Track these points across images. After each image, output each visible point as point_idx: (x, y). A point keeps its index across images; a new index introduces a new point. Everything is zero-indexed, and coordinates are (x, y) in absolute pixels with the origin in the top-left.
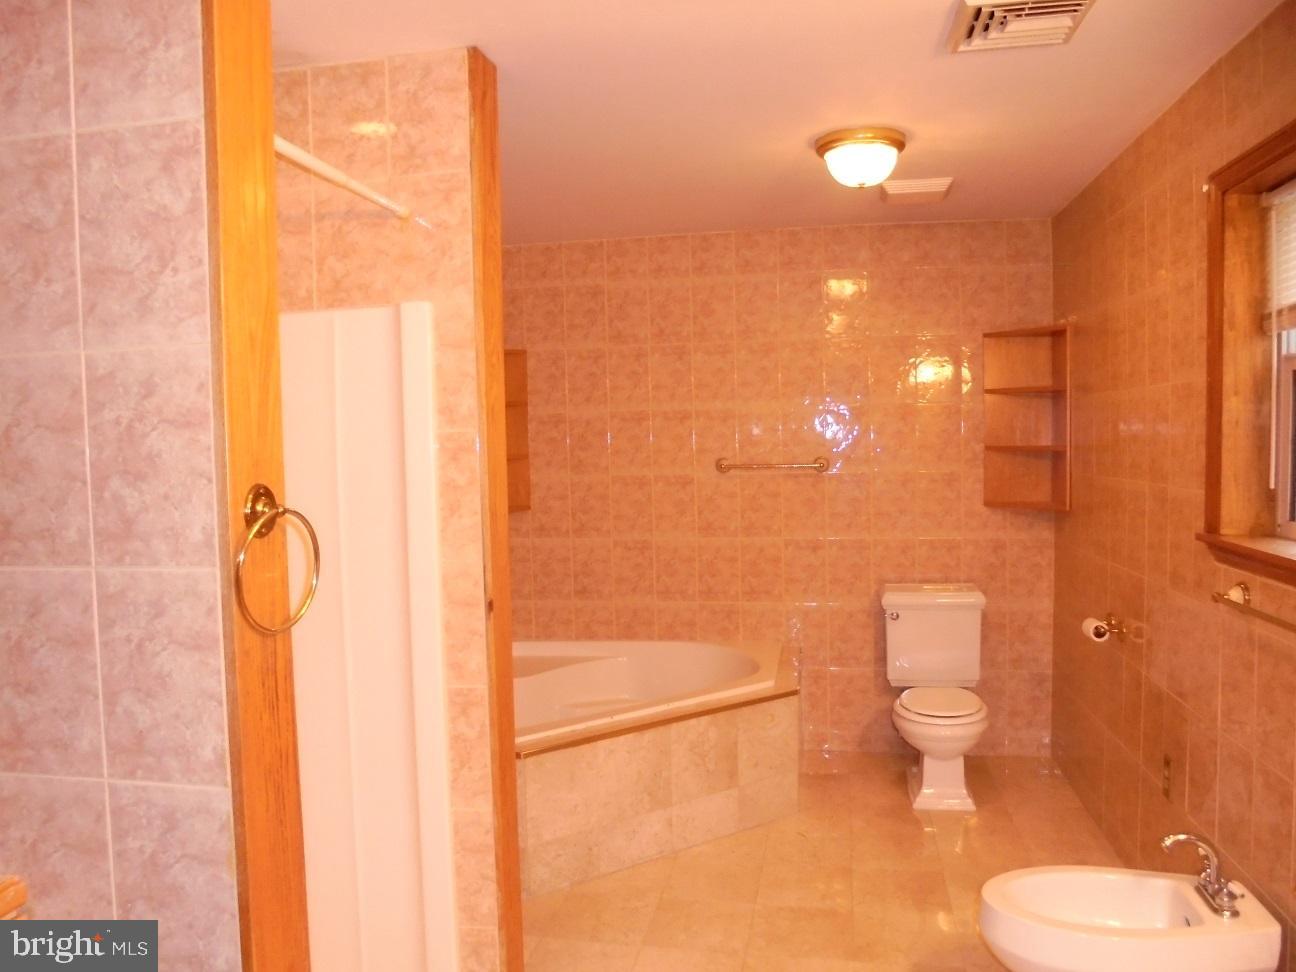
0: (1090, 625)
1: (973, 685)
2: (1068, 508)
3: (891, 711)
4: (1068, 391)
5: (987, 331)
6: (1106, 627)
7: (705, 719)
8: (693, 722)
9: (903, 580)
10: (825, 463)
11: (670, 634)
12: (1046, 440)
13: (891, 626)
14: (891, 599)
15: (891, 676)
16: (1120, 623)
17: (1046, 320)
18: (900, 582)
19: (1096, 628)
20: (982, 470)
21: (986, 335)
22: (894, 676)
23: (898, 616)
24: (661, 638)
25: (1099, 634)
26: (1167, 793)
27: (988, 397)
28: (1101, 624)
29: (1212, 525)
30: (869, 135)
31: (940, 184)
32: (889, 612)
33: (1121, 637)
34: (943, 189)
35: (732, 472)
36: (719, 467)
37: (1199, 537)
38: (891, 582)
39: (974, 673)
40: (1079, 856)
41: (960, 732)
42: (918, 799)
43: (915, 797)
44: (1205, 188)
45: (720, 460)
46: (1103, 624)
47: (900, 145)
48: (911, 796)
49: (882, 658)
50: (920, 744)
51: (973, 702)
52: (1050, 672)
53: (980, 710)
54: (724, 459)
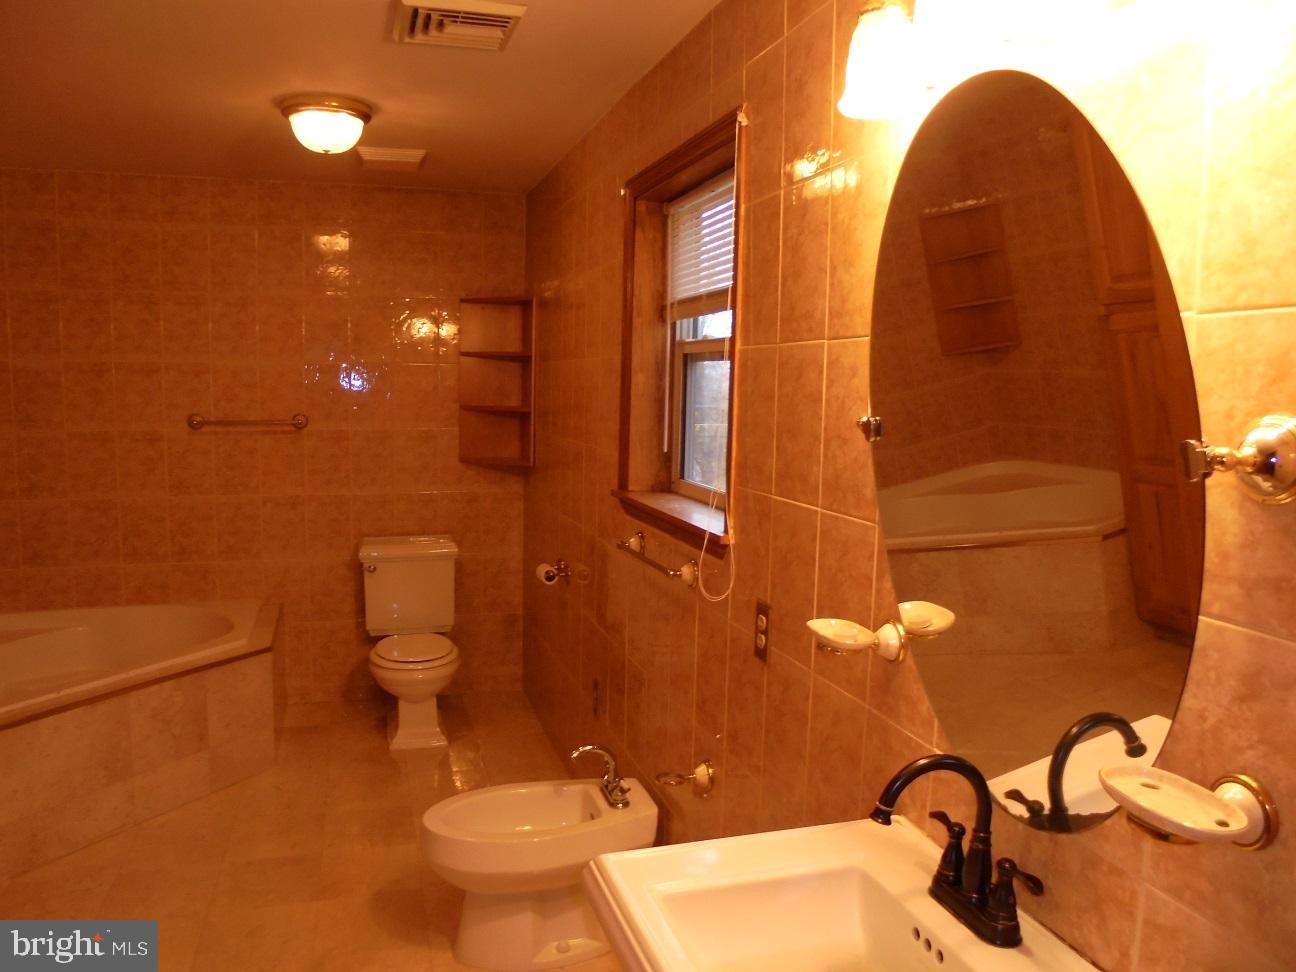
0: (542, 570)
1: (447, 629)
2: (532, 464)
3: (367, 661)
4: (533, 358)
5: (463, 296)
6: (556, 572)
7: (168, 684)
8: (154, 689)
9: (382, 533)
10: (304, 420)
11: (140, 598)
12: (514, 402)
13: (368, 580)
14: (370, 553)
15: (369, 627)
16: (566, 567)
17: (518, 290)
18: (380, 536)
19: (547, 572)
20: (456, 429)
21: (463, 301)
22: (373, 625)
23: (375, 568)
24: (129, 602)
25: (549, 579)
26: (595, 711)
27: (463, 359)
28: (552, 569)
29: (623, 484)
30: (335, 104)
31: (414, 155)
32: (366, 565)
33: (567, 579)
34: (418, 160)
35: (206, 429)
36: (193, 425)
37: (613, 493)
38: (369, 536)
39: (448, 618)
40: (533, 775)
41: (433, 674)
42: (394, 741)
43: (392, 738)
44: (622, 192)
45: (193, 415)
46: (554, 570)
47: (366, 118)
48: (389, 740)
49: (361, 610)
50: (393, 690)
51: (446, 644)
52: (520, 612)
53: (452, 651)
54: (197, 415)
